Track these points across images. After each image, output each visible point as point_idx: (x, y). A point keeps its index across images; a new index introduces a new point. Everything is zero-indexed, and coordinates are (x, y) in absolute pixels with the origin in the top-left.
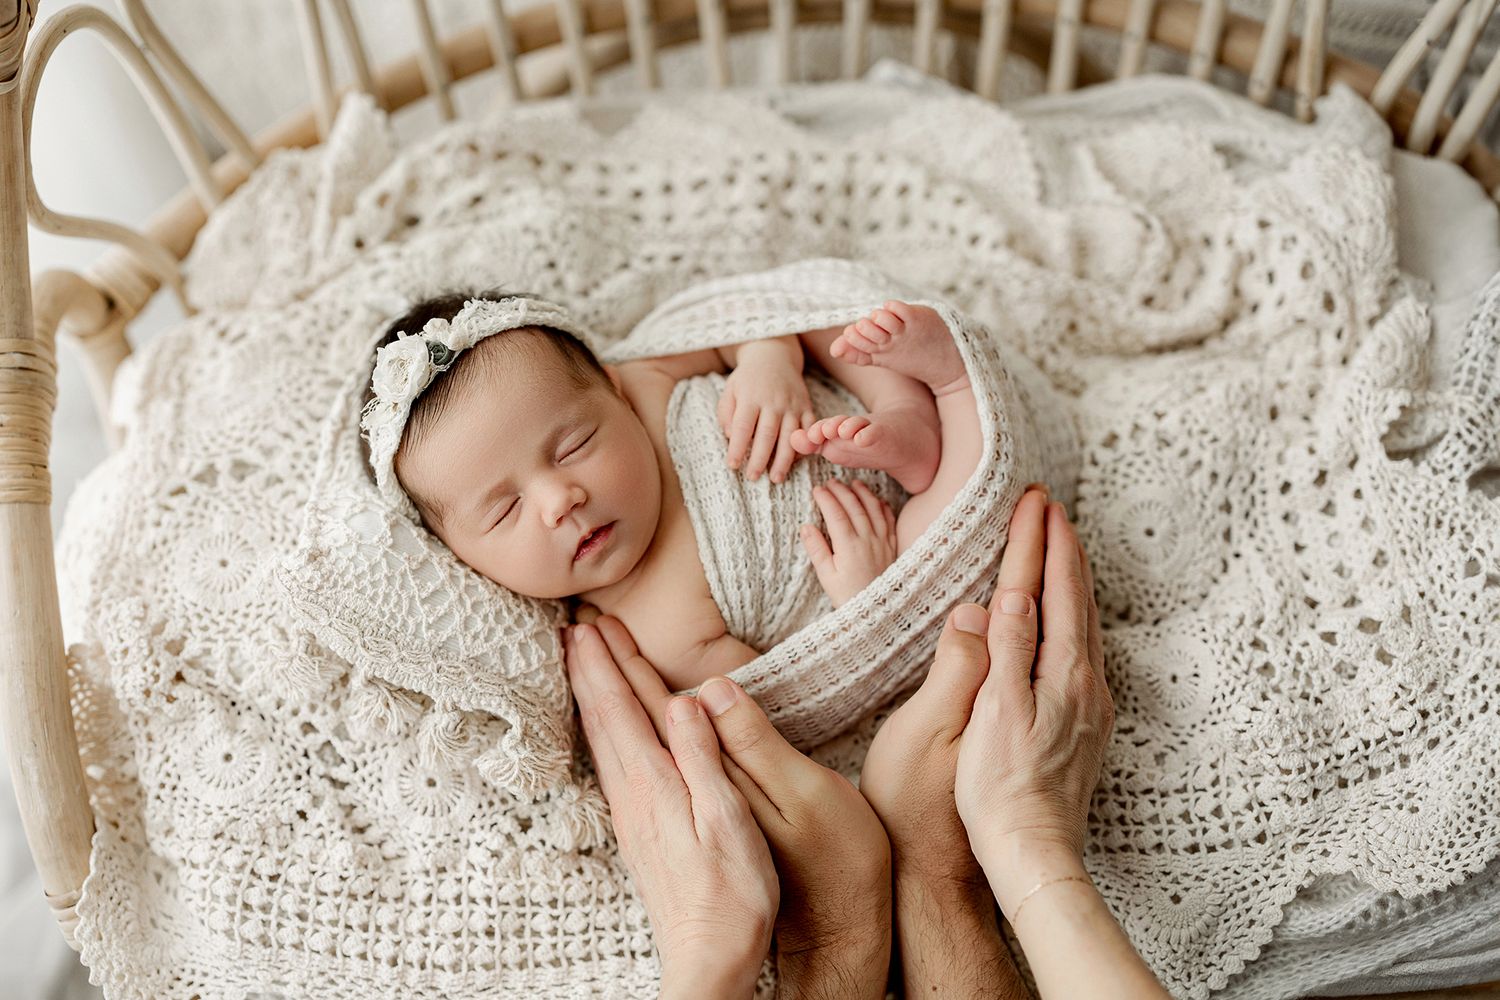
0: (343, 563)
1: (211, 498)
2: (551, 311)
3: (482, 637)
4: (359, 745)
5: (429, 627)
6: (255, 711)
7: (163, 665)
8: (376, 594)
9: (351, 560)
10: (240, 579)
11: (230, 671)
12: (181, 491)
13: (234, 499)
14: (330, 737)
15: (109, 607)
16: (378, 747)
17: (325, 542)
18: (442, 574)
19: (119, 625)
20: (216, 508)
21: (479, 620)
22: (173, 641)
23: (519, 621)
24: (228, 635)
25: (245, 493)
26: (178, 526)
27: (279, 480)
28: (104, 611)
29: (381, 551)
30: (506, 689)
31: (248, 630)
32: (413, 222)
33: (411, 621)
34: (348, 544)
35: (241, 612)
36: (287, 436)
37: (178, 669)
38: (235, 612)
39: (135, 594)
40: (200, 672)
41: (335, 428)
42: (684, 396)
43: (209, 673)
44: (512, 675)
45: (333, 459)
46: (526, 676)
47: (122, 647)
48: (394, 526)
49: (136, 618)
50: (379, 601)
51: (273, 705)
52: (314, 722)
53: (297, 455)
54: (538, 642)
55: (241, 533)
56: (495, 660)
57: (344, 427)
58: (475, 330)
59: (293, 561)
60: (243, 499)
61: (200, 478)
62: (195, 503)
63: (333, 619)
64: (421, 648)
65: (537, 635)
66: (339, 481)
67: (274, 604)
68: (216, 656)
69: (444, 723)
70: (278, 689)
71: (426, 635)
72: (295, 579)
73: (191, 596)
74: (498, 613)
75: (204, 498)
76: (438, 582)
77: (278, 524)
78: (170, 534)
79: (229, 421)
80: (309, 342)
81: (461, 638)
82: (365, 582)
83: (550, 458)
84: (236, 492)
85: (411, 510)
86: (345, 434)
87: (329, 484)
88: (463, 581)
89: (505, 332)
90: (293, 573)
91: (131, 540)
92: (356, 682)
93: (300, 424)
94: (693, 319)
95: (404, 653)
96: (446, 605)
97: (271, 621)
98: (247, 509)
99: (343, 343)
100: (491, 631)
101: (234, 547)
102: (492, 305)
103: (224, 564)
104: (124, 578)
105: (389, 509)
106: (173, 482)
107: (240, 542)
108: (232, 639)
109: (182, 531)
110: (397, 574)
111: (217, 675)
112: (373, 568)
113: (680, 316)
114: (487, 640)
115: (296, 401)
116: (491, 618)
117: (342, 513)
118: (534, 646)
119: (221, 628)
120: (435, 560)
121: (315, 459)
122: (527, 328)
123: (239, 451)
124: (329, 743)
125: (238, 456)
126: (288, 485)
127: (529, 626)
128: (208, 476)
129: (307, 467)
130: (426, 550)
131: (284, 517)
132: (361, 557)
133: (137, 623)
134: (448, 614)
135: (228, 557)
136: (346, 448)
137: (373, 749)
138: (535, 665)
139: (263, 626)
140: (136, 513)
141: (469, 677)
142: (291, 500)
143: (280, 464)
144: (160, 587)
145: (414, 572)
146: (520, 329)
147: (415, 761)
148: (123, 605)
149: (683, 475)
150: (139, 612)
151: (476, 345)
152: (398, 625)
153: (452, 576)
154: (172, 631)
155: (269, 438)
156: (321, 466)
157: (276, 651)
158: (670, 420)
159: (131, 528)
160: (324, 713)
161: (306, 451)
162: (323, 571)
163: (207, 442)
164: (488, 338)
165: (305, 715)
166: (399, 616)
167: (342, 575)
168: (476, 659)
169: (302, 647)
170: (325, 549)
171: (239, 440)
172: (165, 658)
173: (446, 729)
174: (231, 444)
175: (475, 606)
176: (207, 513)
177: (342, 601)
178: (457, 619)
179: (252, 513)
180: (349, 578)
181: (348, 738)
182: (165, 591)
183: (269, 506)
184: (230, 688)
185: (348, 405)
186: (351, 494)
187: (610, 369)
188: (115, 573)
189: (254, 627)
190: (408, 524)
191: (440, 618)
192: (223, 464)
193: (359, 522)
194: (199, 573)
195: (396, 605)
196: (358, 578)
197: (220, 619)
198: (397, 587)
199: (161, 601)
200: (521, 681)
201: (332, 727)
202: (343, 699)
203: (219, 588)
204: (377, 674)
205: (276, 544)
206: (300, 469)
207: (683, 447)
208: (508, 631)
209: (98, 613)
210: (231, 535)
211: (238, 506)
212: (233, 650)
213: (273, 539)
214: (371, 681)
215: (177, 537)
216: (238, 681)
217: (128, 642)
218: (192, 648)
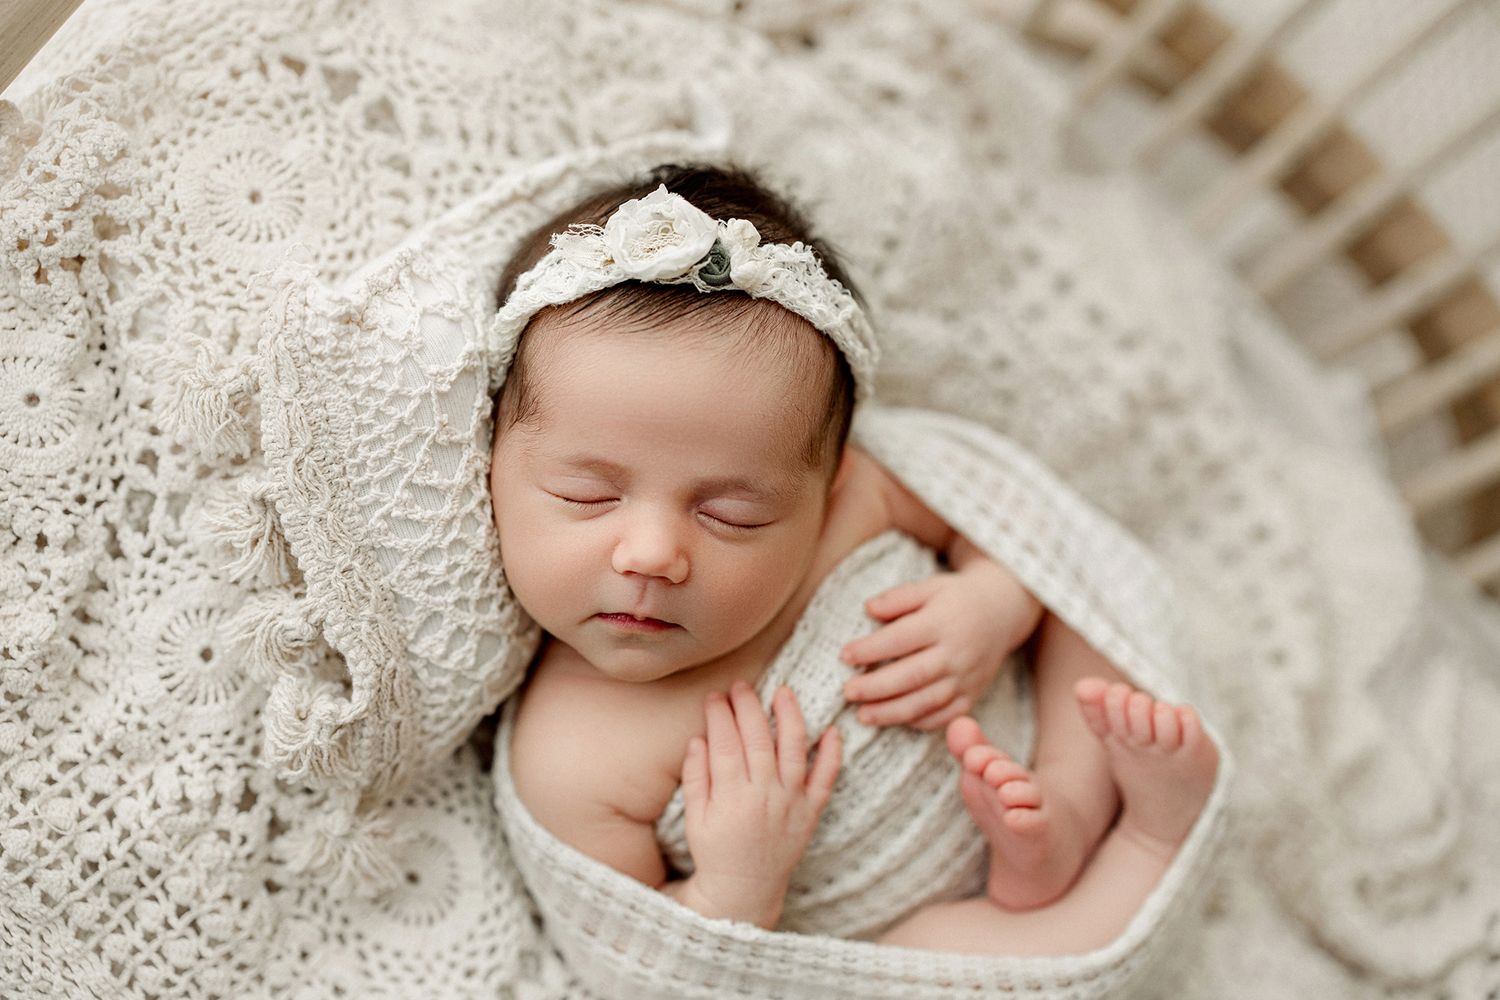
0: (372, 359)
1: (319, 112)
2: (866, 345)
3: (428, 582)
4: (178, 536)
5: (386, 517)
6: (115, 379)
7: (72, 234)
8: (370, 426)
9: (384, 364)
10: (254, 232)
11: (136, 317)
12: (297, 66)
13: (340, 139)
14: (161, 495)
15: (85, 108)
16: (195, 560)
17: (379, 313)
18: (460, 477)
19: (72, 142)
20: (312, 129)
21: (444, 563)
22: (111, 219)
23: (482, 603)
24: (174, 278)
25: (358, 147)
26: (252, 102)
27: (406, 170)
28: (75, 106)
29: (424, 388)
30: (391, 663)
31: (201, 296)
32: (807, 41)
33: (374, 491)
34: (400, 344)
35: (215, 269)
36: (465, 135)
37: (84, 253)
38: (210, 262)
39: (129, 123)
40: (104, 279)
41: (521, 190)
42: (881, 555)
43: (111, 291)
44: (415, 649)
45: (484, 219)
46: (428, 665)
47: (51, 168)
48: (468, 372)
49: (98, 154)
50: (365, 437)
51: (142, 398)
52: (162, 462)
53: (453, 167)
54: (480, 643)
55: (309, 185)
56: (415, 618)
57: (530, 199)
58: (776, 284)
59: (322, 297)
60: (349, 149)
61: (330, 74)
62: (296, 98)
63: (297, 402)
64: (353, 529)
65: (486, 635)
66: (463, 246)
67: (259, 298)
68: (140, 287)
69: (289, 623)
70: (161, 393)
71: (374, 520)
72: (304, 318)
73: (181, 194)
74: (473, 574)
75: (311, 102)
76: (447, 482)
77: (356, 218)
78: (237, 102)
79: (424, 50)
80: (590, 57)
81: (405, 561)
82: (372, 402)
83: (696, 500)
84: (351, 134)
85: (502, 370)
86: (523, 206)
87: (453, 240)
88: (472, 505)
89: (802, 318)
90: (309, 312)
91: (191, 57)
92: (249, 484)
93: (490, 139)
94: (971, 474)
95: (330, 516)
96: (429, 513)
97: (236, 312)
98: (342, 166)
99: (620, 100)
100: (446, 585)
101: (285, 192)
102: (820, 275)
103: (254, 197)
104: (138, 93)
105: (481, 346)
106: (300, 47)
107: (297, 193)
108: (174, 287)
109: (250, 113)
110: (415, 430)
111: (118, 304)
112: (397, 398)
113: (964, 457)
114: (429, 590)
115: (513, 107)
116: (459, 572)
117: (431, 298)
118: (471, 643)
119: (177, 262)
120: (468, 453)
121: (467, 190)
122: (826, 340)
123: (401, 95)
124: (153, 497)
125: (393, 98)
126: (411, 186)
127: (488, 617)
128: (343, 83)
129: (449, 189)
130: (470, 433)
131: (369, 217)
132: (397, 374)
133: (94, 162)
134: (421, 525)
135: (266, 195)
136: (510, 222)
137: (189, 556)
138: (449, 664)
139: (221, 311)
140: (228, 33)
141: (368, 612)
142: (395, 207)
143: (426, 157)
144: (165, 144)
145: (435, 444)
146: (819, 333)
147: (215, 615)
148: (102, 125)
149: (799, 638)
150: (109, 154)
151: (760, 300)
152: (357, 480)
153: (467, 489)
154: (120, 209)
155: (445, 117)
156: (466, 209)
157: (202, 359)
158: (844, 568)
159: (205, 44)
160: (182, 467)
161: (466, 173)
162: (343, 345)
163: (380, 43)
164: (779, 306)
165: (160, 445)
166: (367, 475)
167: (357, 370)
168: (397, 597)
169: (233, 386)
170: (370, 322)
171: (413, 84)
172: (84, 227)
173: (284, 630)
174: (400, 78)
175: (457, 543)
176: (297, 123)
177: (326, 395)
178: (424, 539)
179: (343, 177)
180: (361, 380)
181: (177, 516)
182: (163, 157)
183: (367, 188)
184: (117, 331)
185: (560, 179)
186: (461, 286)
187: (850, 454)
188: (135, 74)
189: (211, 300)
190: (483, 383)
191: (407, 520)
192: (370, 89)
193: (437, 328)
194: (219, 177)
195: (378, 459)
196: (370, 390)
197: (186, 252)
198: (400, 443)
199: (146, 163)
200: (417, 665)
201: (175, 488)
202: (217, 474)
203: (221, 219)
204: (279, 505)
205: (330, 235)
206: (440, 184)
207: (829, 608)
208: (461, 602)
209: (70, 100)
210: (296, 175)
211: (336, 153)
212: (163, 298)
213: (333, 227)
214: (264, 503)
215: (238, 113)
216: (133, 333)
217: (62, 172)
218: (123, 249)
